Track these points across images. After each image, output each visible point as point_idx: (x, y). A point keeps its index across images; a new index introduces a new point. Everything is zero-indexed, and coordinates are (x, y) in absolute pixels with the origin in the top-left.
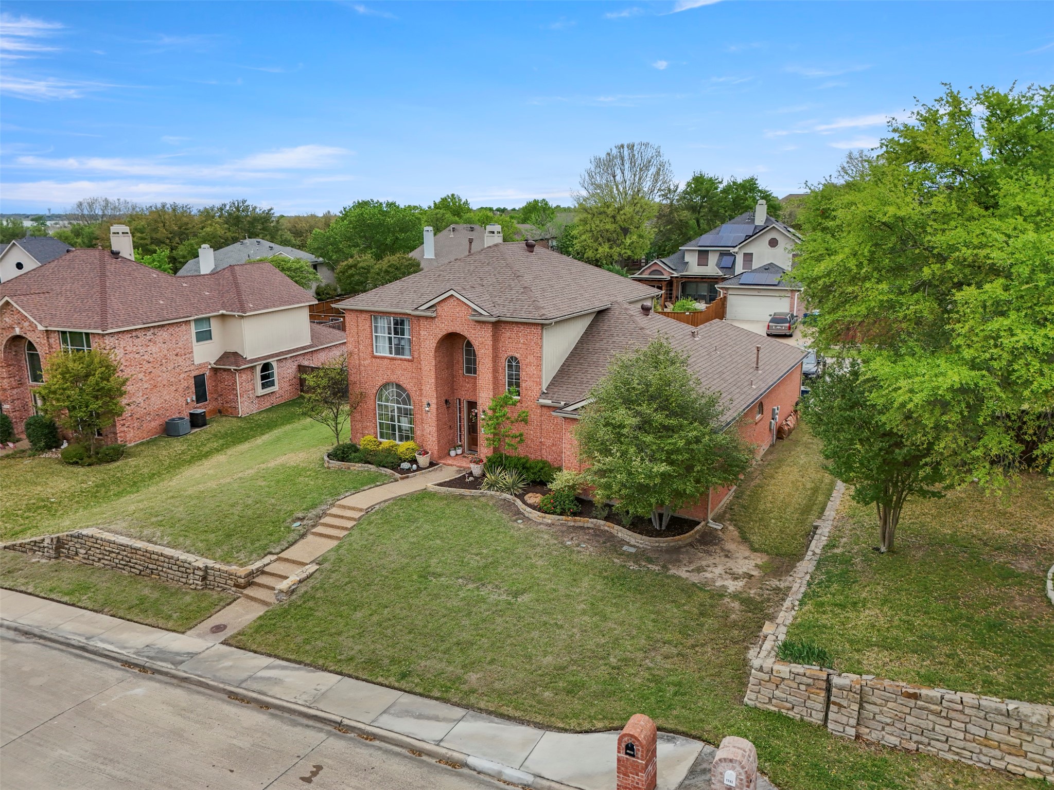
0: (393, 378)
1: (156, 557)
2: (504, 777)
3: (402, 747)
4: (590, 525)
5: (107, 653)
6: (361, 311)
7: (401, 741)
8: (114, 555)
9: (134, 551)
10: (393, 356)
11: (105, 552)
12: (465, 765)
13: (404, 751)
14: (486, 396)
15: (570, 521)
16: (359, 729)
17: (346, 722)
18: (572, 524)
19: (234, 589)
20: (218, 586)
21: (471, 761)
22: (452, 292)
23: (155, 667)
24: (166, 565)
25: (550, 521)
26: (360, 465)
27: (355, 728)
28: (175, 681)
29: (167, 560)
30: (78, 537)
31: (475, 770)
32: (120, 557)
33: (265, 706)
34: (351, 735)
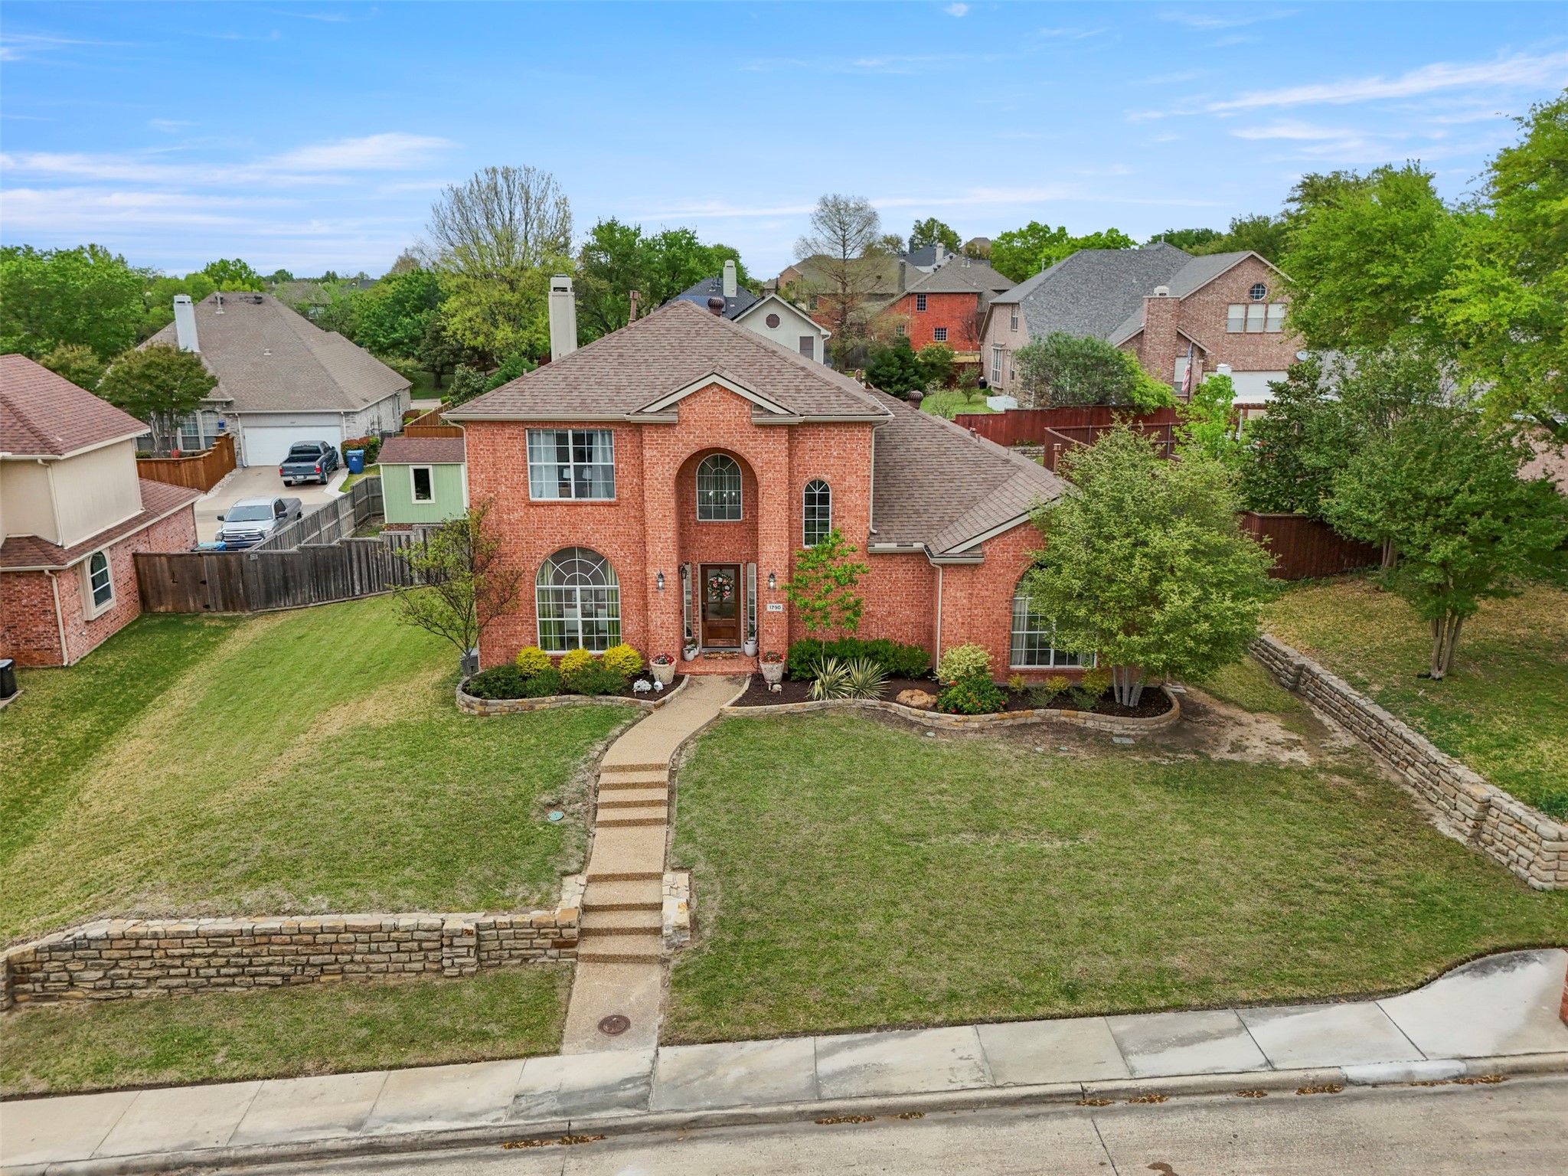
0: (575, 539)
1: (332, 937)
2: (1417, 1079)
3: (1221, 1092)
4: (1037, 720)
5: (449, 1136)
6: (503, 423)
7: (1215, 1084)
8: (199, 961)
9: (264, 939)
10: (573, 499)
11: (169, 962)
12: (1349, 1082)
13: (1231, 1097)
14: (777, 548)
15: (1008, 719)
16: (1127, 1090)
17: (1094, 1087)
18: (1009, 722)
19: (554, 952)
20: (511, 957)
21: (1354, 1072)
22: (714, 379)
23: (599, 1124)
24: (360, 947)
25: (976, 725)
26: (553, 698)
27: (1118, 1091)
28: (669, 1134)
29: (364, 937)
30: (75, 946)
31: (1365, 1084)
32: (215, 961)
33: (909, 1114)
34: (1119, 1104)
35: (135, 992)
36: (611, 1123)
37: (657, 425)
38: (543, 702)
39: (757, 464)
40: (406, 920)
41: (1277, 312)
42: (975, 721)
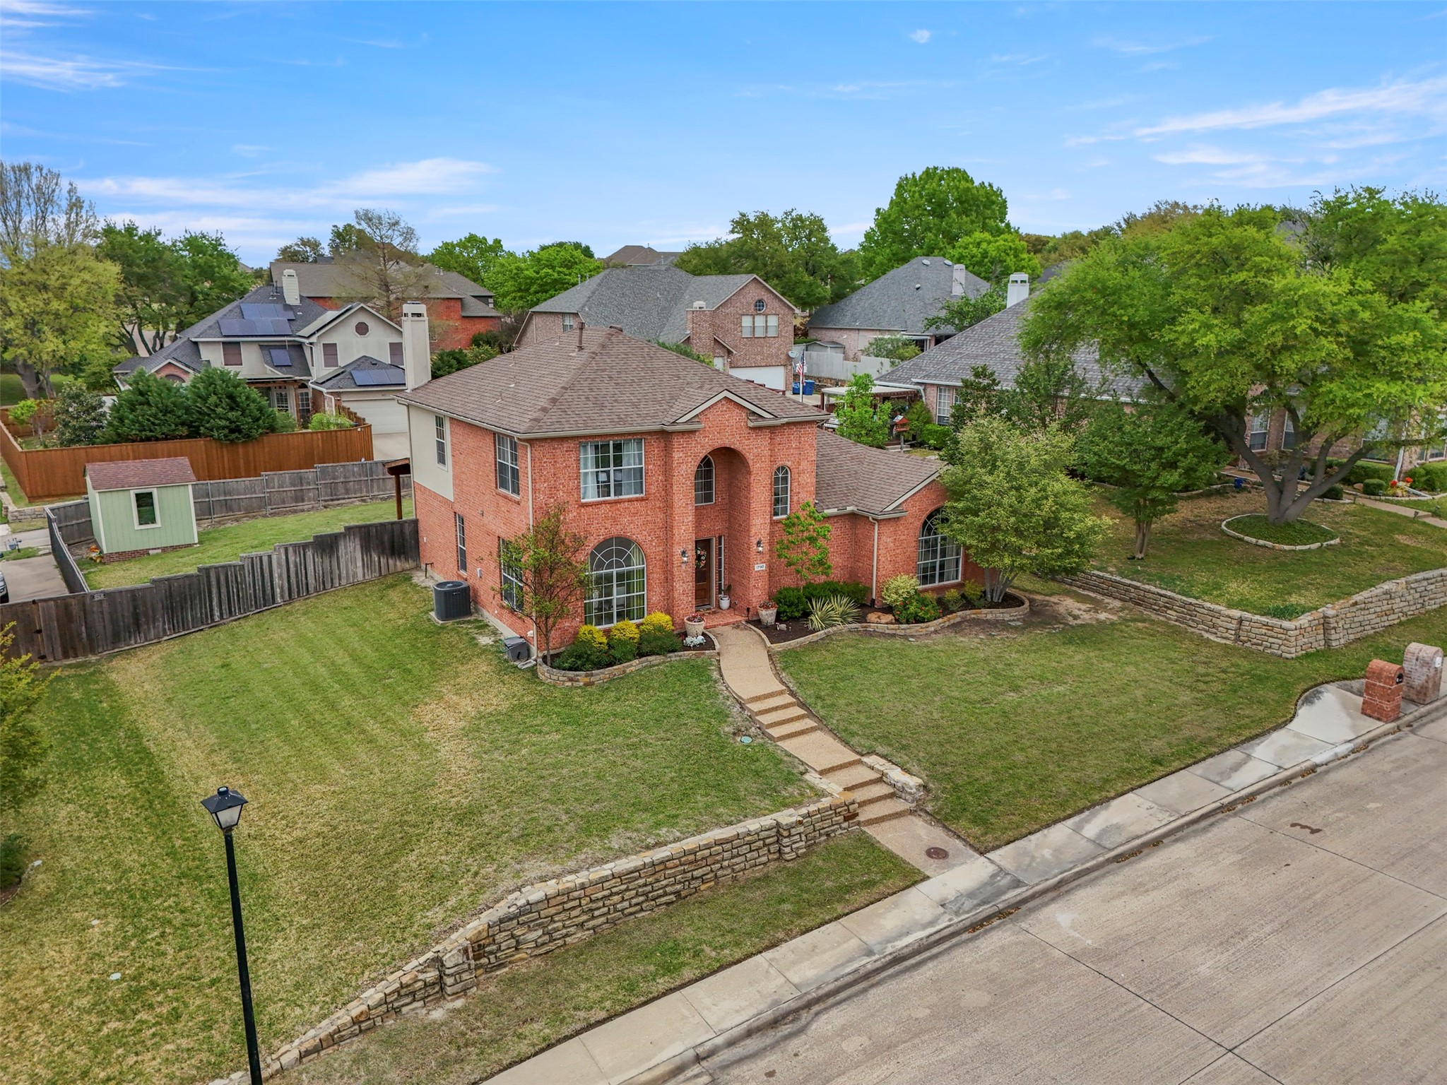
0: (616, 531)
1: (707, 852)
2: (1340, 756)
3: (1274, 787)
4: (958, 619)
5: (937, 937)
7: (1272, 783)
8: (616, 898)
9: (662, 867)
10: (612, 497)
11: (594, 906)
12: (1317, 766)
13: (1277, 789)
14: (762, 521)
15: (946, 622)
16: (1239, 798)
17: (1226, 801)
19: (845, 825)
20: (821, 835)
21: (1318, 759)
22: (726, 394)
23: (1013, 901)
24: (726, 855)
26: (637, 661)
27: (1236, 800)
29: (728, 846)
30: (522, 912)
31: (1322, 765)
32: (627, 895)
33: (1156, 843)
34: (1240, 806)
35: (568, 940)
36: (1019, 898)
37: (683, 433)
38: (632, 665)
39: (750, 457)
40: (753, 825)
41: (773, 321)
42: (933, 626)
